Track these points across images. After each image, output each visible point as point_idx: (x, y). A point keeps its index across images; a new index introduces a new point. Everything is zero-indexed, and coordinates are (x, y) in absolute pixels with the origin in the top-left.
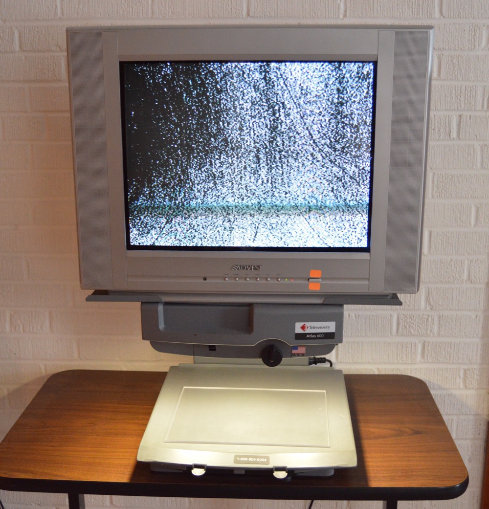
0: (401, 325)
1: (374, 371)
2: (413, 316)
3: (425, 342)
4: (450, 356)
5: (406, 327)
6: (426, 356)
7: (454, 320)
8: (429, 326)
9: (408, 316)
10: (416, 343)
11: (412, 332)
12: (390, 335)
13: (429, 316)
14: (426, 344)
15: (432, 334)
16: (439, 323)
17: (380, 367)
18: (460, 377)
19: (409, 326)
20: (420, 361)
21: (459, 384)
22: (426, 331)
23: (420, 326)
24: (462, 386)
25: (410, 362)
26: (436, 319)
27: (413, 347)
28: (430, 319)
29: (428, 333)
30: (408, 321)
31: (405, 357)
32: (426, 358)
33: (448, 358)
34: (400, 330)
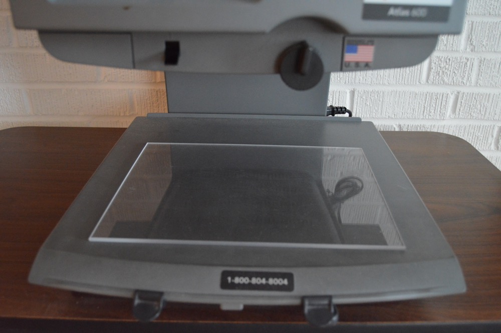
0: (432, 70)
1: (395, 128)
2: (449, 60)
3: (458, 93)
4: (486, 111)
5: (439, 74)
6: (457, 110)
7: (498, 66)
8: (467, 73)
9: (443, 59)
10: (448, 94)
11: (446, 80)
12: (418, 83)
13: (468, 60)
14: (460, 96)
15: (468, 84)
16: (479, 69)
17: (402, 123)
18: (492, 136)
19: (443, 72)
20: (450, 116)
21: (491, 144)
22: (462, 79)
23: (456, 72)
24: (493, 147)
25: (438, 117)
26: (476, 64)
27: (444, 99)
28: (468, 63)
29: (465, 82)
30: (442, 66)
31: (433, 111)
32: (457, 113)
33: (483, 114)
34: (431, 77)
